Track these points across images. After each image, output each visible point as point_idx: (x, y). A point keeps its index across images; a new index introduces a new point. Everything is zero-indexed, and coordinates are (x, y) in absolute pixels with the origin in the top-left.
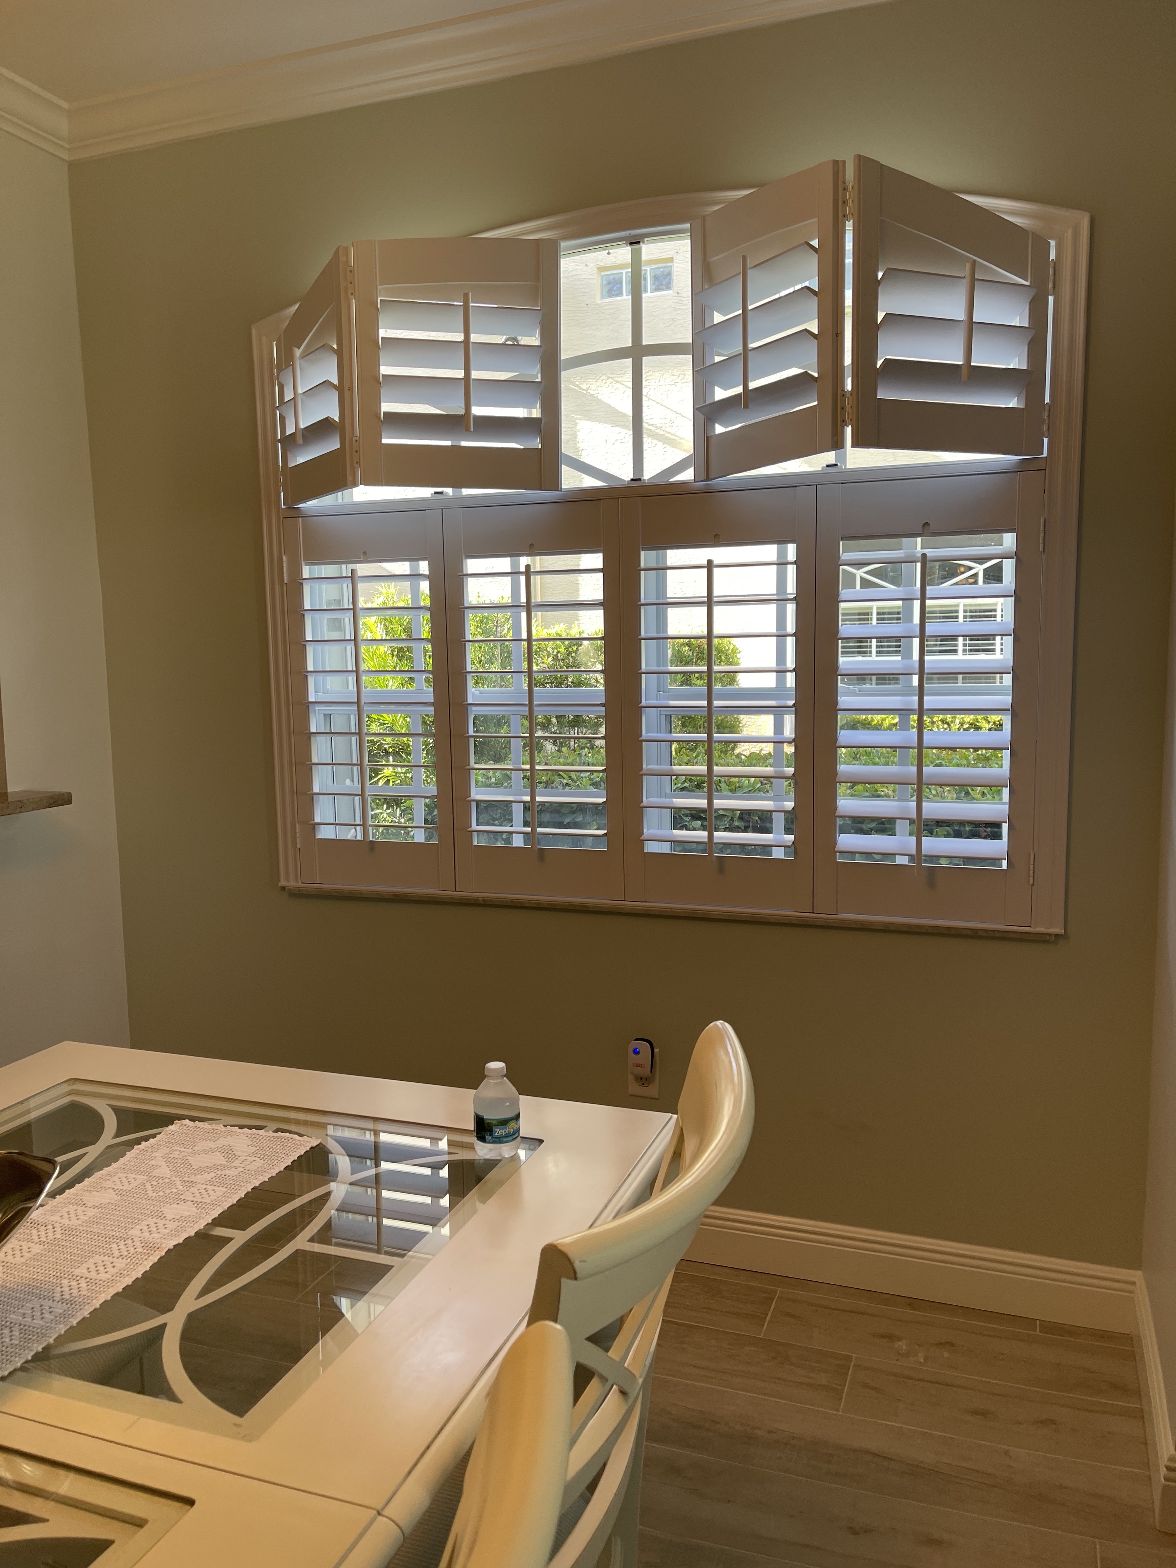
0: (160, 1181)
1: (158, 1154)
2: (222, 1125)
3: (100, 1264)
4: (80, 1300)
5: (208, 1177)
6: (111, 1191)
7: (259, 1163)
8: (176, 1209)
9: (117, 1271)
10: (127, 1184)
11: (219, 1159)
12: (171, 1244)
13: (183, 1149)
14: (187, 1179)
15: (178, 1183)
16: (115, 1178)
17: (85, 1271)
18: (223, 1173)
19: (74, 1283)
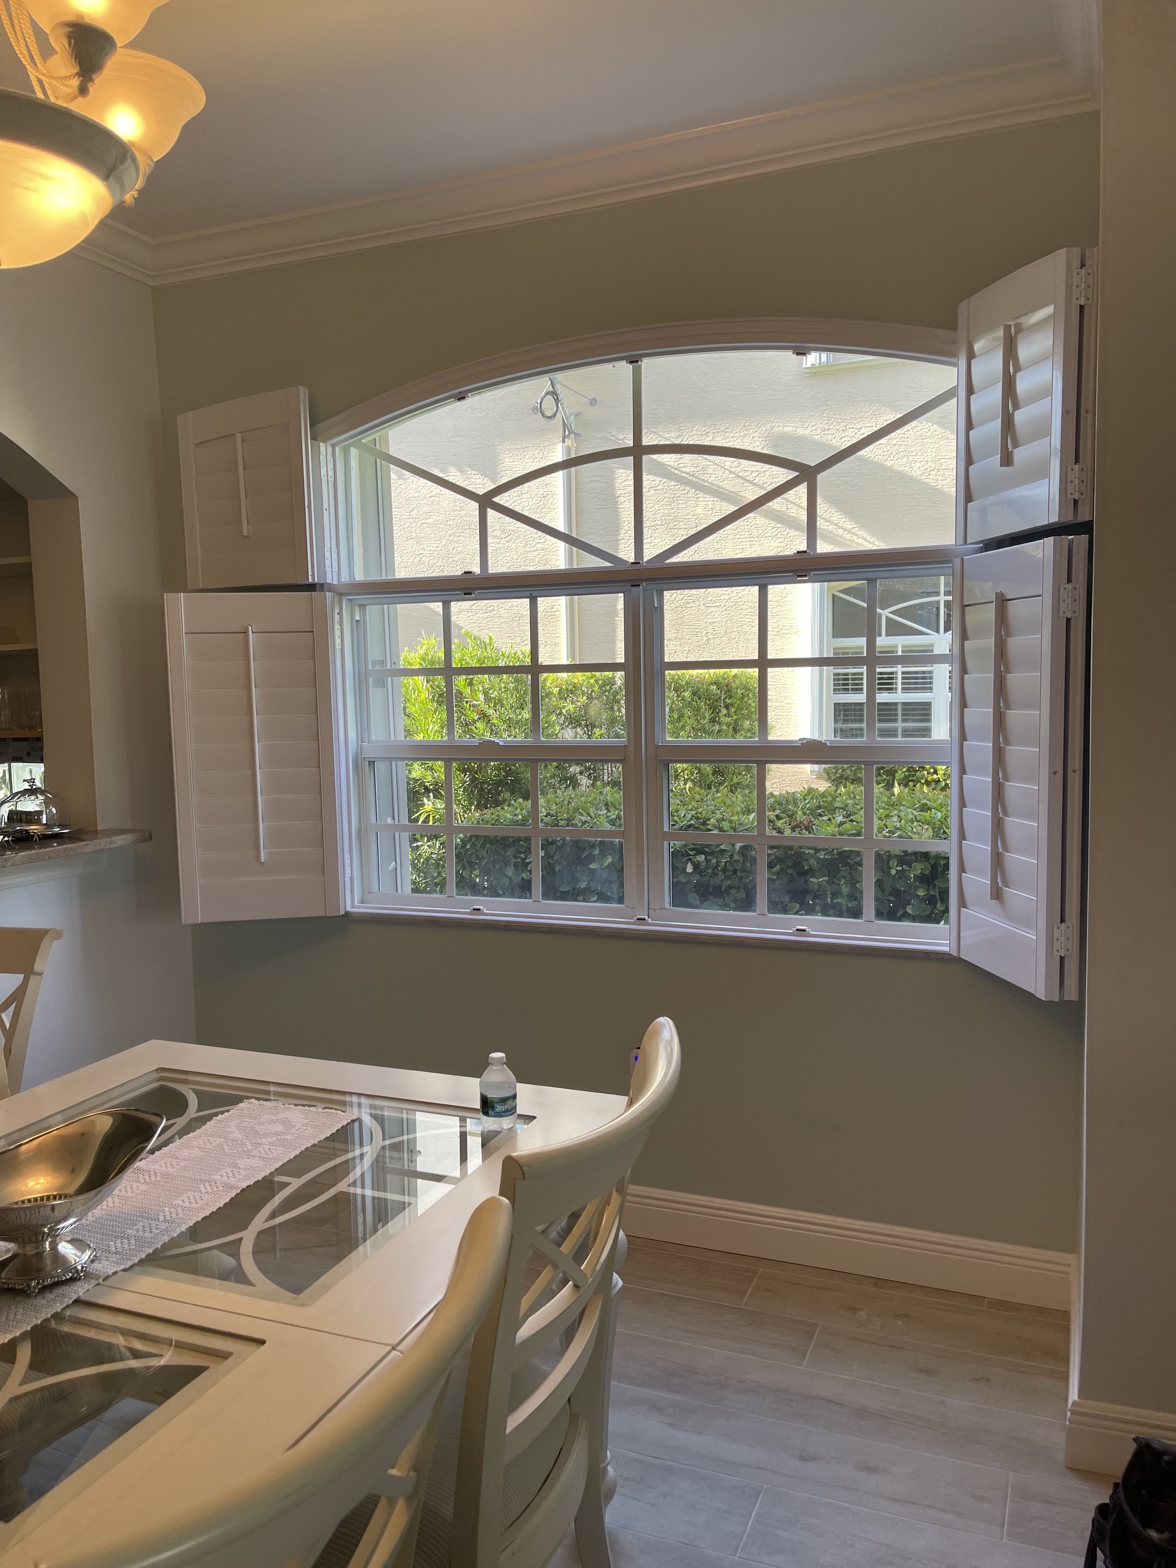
0: (234, 1142)
1: (232, 1124)
2: (281, 1103)
3: (192, 1197)
4: (178, 1221)
5: (269, 1139)
6: (197, 1149)
7: (310, 1131)
8: (247, 1162)
9: (204, 1202)
10: (209, 1144)
11: (279, 1128)
12: (245, 1185)
13: (251, 1121)
14: (254, 1141)
15: (248, 1143)
16: (200, 1140)
17: (181, 1202)
18: (283, 1137)
19: (173, 1210)
